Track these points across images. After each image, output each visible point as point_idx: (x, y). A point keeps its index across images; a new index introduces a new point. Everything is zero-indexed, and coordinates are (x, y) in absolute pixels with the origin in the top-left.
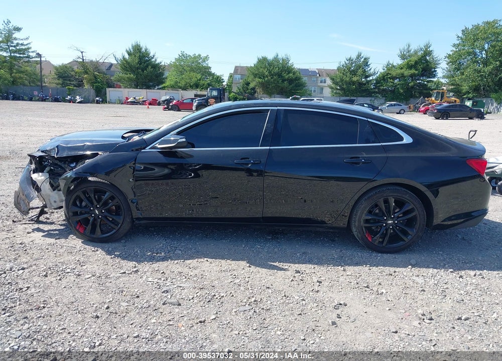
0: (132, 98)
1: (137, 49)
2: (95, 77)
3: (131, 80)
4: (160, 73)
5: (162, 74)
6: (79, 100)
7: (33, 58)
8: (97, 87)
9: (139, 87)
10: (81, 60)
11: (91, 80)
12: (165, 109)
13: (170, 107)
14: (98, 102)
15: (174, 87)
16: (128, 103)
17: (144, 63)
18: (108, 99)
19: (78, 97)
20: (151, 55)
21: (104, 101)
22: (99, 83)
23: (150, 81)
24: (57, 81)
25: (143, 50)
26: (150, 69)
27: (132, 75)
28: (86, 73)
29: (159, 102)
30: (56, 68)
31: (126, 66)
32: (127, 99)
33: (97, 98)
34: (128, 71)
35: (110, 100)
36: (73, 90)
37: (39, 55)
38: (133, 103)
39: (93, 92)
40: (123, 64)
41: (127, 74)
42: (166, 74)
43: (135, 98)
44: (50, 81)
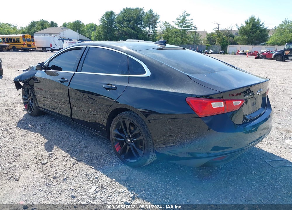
0: (241, 51)
1: (252, 20)
2: (223, 39)
3: (244, 40)
4: (265, 34)
5: (267, 35)
6: (210, 52)
7: (193, 30)
8: (223, 45)
9: (249, 44)
10: (217, 30)
11: (220, 40)
12: (256, 58)
13: (260, 57)
14: (221, 53)
15: (273, 44)
16: (238, 54)
17: (255, 28)
18: (228, 52)
19: (210, 50)
20: (261, 23)
21: (225, 53)
22: (224, 42)
23: (257, 40)
24: (207, 42)
25: (256, 20)
26: (258, 32)
27: (245, 37)
28: (219, 36)
29: (259, 53)
30: (208, 35)
31: (243, 31)
32: (239, 51)
33: (221, 51)
34: (243, 34)
35: (229, 52)
36: (209, 46)
37: (196, 28)
38: (241, 54)
39: (220, 47)
40: (241, 30)
41: (242, 36)
42: (270, 35)
43: (243, 51)
44: (204, 42)
